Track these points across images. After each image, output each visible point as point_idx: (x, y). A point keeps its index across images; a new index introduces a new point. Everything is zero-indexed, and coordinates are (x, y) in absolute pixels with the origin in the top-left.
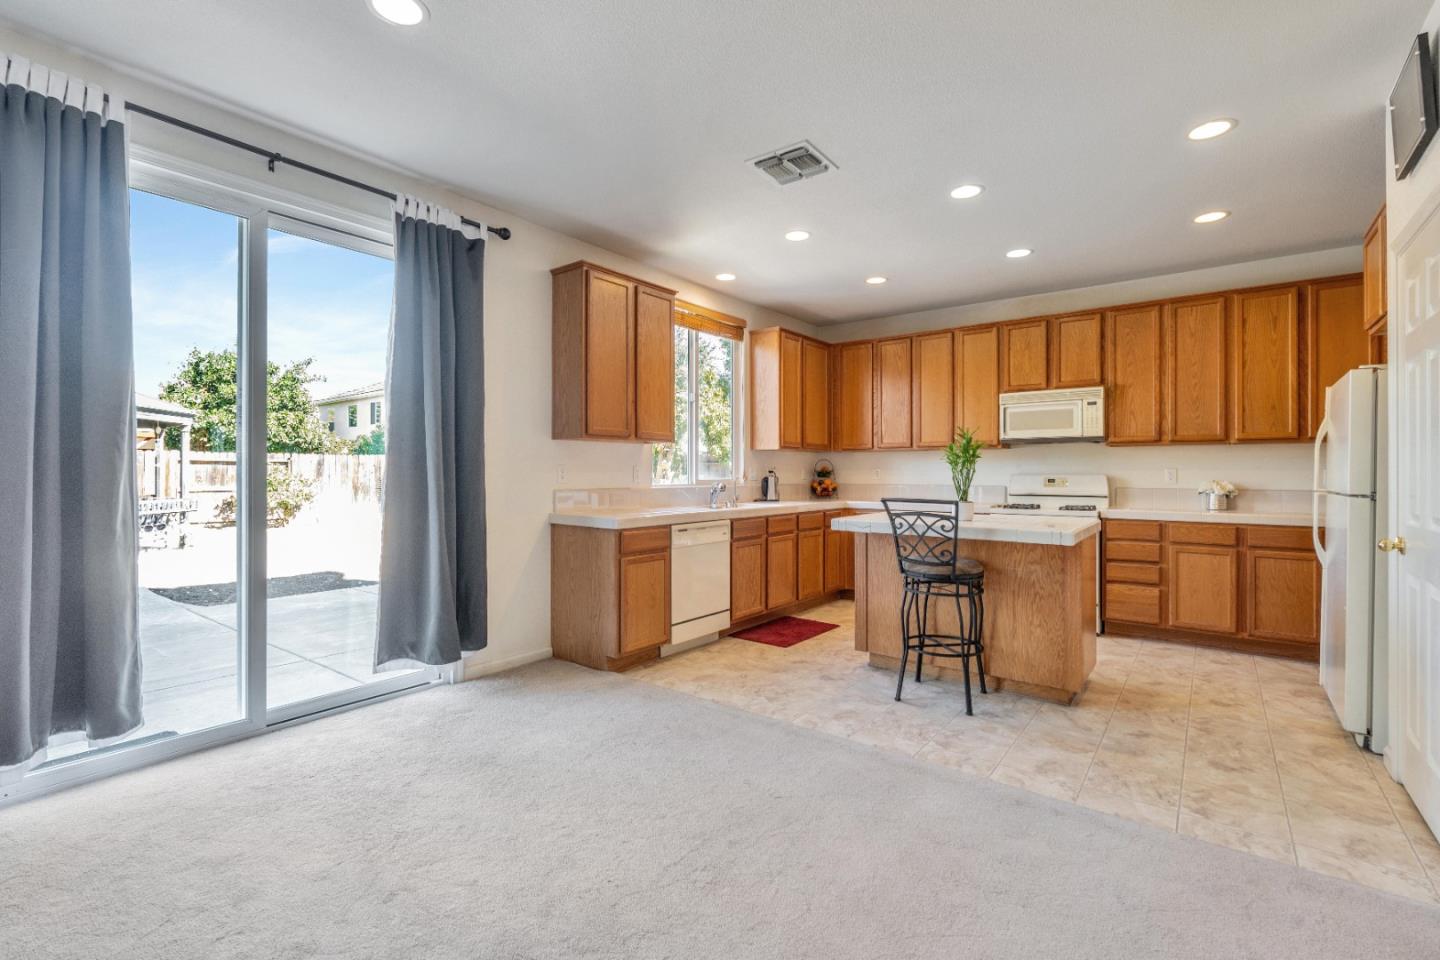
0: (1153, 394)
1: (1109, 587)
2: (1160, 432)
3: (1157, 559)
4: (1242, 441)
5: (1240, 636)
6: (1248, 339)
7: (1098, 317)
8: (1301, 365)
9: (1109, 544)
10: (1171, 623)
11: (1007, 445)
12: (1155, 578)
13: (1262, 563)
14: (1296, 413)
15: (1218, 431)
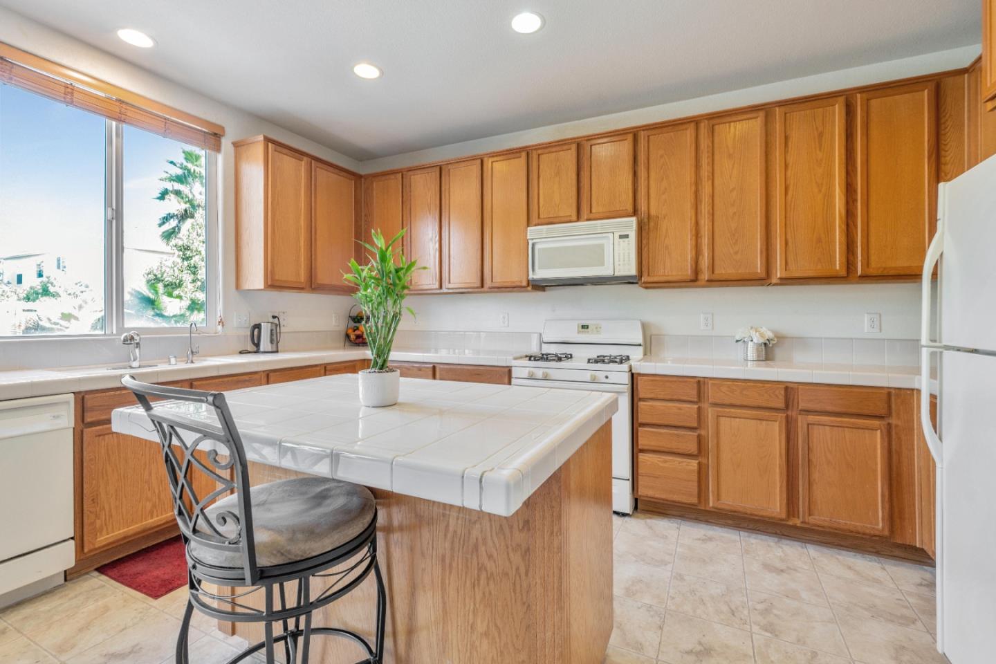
0: (689, 225)
1: (642, 457)
2: (697, 271)
3: (695, 425)
4: (786, 281)
5: (790, 523)
6: (790, 160)
7: (630, 137)
8: (849, 189)
9: (641, 404)
10: (711, 505)
11: (539, 286)
12: (692, 447)
13: (817, 432)
14: (844, 247)
15: (759, 268)
